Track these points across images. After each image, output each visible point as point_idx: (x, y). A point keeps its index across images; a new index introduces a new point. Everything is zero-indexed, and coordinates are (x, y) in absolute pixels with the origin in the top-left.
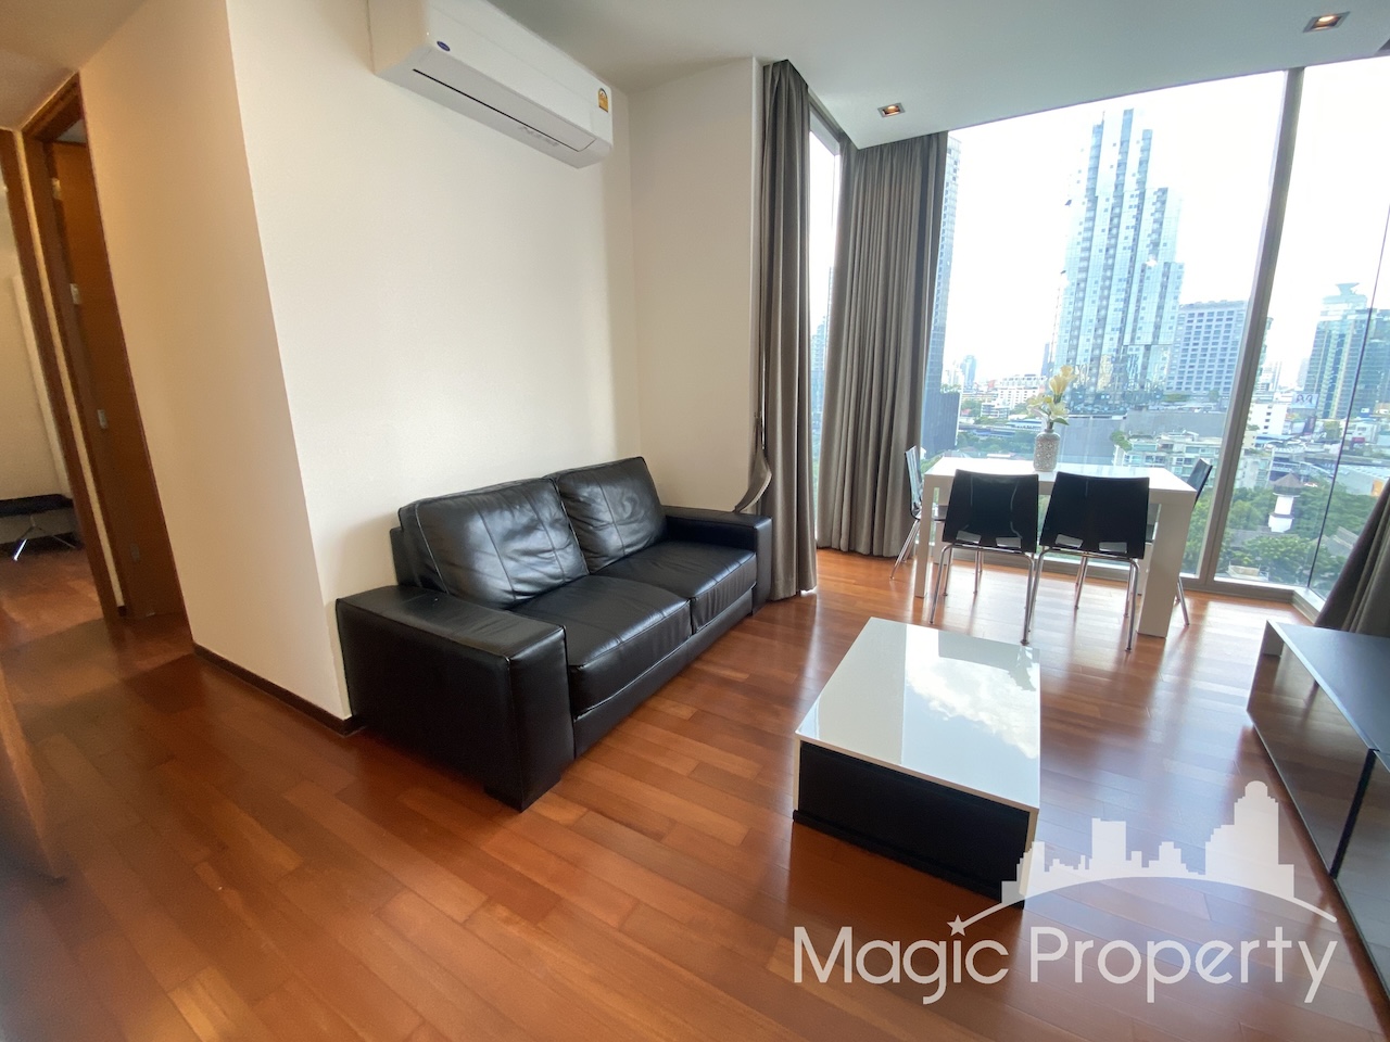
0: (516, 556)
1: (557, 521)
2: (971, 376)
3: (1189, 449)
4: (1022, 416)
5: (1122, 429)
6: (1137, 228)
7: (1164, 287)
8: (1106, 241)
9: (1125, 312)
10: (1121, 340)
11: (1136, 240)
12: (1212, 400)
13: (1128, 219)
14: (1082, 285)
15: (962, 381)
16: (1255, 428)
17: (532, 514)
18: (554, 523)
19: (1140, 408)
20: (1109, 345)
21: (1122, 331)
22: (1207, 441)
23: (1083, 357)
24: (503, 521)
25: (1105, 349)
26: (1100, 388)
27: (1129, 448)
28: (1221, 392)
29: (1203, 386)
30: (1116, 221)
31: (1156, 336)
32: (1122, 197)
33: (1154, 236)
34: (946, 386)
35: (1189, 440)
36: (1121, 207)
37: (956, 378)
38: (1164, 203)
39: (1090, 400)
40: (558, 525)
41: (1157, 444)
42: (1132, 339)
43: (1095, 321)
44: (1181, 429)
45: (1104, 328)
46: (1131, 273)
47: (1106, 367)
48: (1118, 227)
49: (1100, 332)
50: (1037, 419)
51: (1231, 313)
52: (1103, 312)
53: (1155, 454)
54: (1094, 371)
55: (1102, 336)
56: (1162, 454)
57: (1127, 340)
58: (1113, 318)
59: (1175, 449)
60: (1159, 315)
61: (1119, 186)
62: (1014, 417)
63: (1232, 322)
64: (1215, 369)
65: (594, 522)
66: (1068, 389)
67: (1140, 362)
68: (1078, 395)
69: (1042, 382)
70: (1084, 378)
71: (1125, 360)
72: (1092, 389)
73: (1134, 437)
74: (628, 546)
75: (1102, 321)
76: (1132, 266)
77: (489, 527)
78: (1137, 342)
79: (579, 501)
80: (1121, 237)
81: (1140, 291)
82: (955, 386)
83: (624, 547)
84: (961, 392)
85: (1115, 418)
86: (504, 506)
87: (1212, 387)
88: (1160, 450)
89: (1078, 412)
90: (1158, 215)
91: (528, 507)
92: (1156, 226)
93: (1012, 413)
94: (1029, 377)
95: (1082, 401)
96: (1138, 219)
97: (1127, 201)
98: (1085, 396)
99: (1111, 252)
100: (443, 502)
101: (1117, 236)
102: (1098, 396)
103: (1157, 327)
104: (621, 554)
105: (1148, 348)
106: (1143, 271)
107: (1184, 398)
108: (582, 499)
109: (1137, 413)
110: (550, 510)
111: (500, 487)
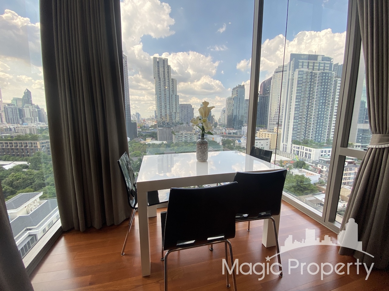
2: (139, 118)
3: (186, 134)
4: (152, 128)
5: (173, 131)
6: (169, 86)
7: (176, 100)
9: (170, 105)
10: (170, 111)
11: (169, 89)
12: (187, 124)
14: (160, 98)
15: (136, 119)
16: (195, 129)
19: (176, 126)
20: (168, 112)
21: (170, 109)
22: (188, 132)
23: (163, 114)
26: (168, 121)
27: (175, 135)
29: (185, 121)
31: (176, 111)
32: (165, 79)
33: (172, 89)
34: (132, 121)
35: (185, 132)
36: (165, 81)
38: (173, 82)
39: (166, 124)
41: (180, 133)
42: (172, 111)
43: (164, 106)
44: (183, 130)
46: (169, 96)
47: (168, 117)
48: (165, 85)
49: (166, 109)
50: (156, 129)
52: (166, 104)
53: (180, 136)
54: (166, 118)
57: (171, 111)
58: (168, 106)
59: (183, 134)
60: (176, 106)
61: (164, 76)
63: (188, 108)
64: (187, 118)
66: (161, 122)
67: (174, 116)
68: (164, 123)
69: (156, 120)
70: (164, 119)
71: (171, 115)
72: (166, 122)
73: (176, 132)
75: (166, 106)
81: (172, 100)
82: (135, 121)
84: (137, 122)
85: (172, 128)
87: (187, 121)
89: (164, 127)
90: (172, 84)
92: (173, 87)
93: (150, 127)
94: (153, 119)
96: (169, 84)
99: (165, 91)
101: (165, 88)
102: (168, 123)
103: (176, 109)
105: (175, 113)
106: (172, 96)
107: (182, 124)
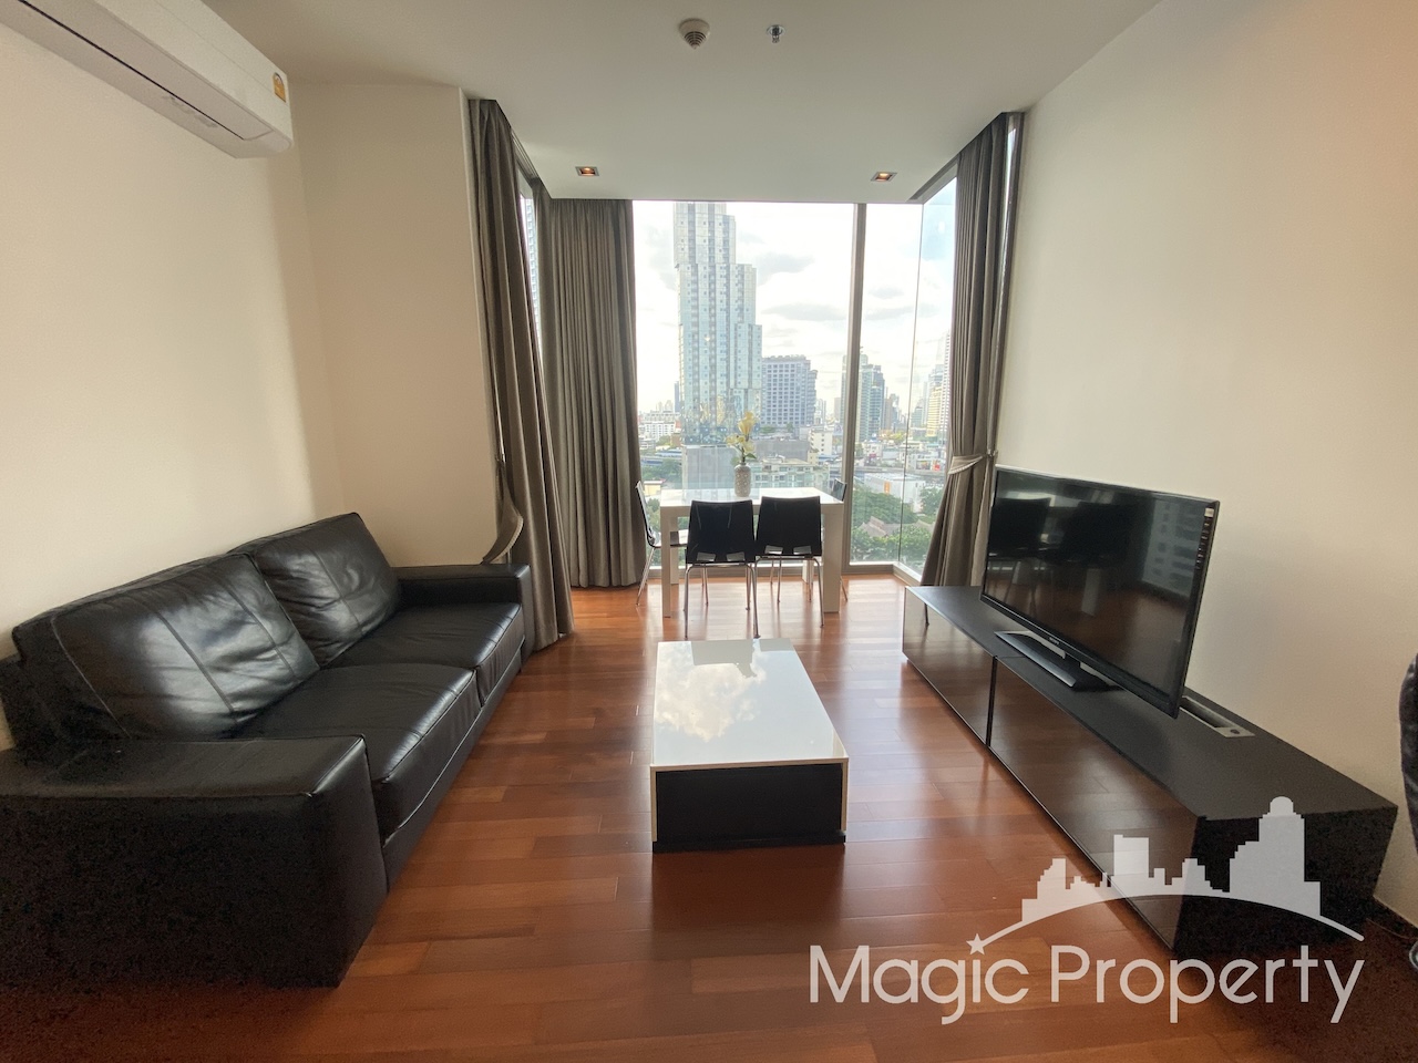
3: (782, 469)
4: (666, 447)
6: (728, 294)
7: (750, 343)
8: (708, 303)
9: (728, 361)
10: (728, 383)
11: (728, 304)
12: (789, 431)
13: (720, 287)
14: (696, 337)
16: (816, 451)
20: (721, 388)
21: (728, 376)
22: (791, 462)
23: (704, 397)
25: (718, 390)
26: (719, 423)
28: (794, 425)
29: (783, 421)
30: (713, 286)
31: (750, 381)
32: (714, 267)
33: (739, 303)
35: (780, 462)
36: (715, 275)
38: (743, 276)
39: (713, 432)
41: (761, 465)
42: (735, 384)
43: (709, 368)
44: (774, 454)
45: (715, 374)
46: (728, 329)
47: (720, 405)
48: (715, 291)
49: (713, 376)
50: (678, 450)
51: (793, 366)
52: (713, 361)
53: (761, 474)
54: (713, 408)
55: (715, 381)
56: (766, 474)
57: (732, 384)
58: (721, 366)
59: (773, 469)
60: (750, 366)
61: (711, 258)
62: (660, 448)
63: (795, 373)
64: (789, 408)
66: (697, 424)
67: (742, 402)
68: (705, 428)
69: (677, 418)
70: (707, 415)
71: (732, 400)
72: (714, 423)
75: (713, 367)
76: (728, 325)
78: (739, 386)
80: (718, 299)
81: (736, 345)
87: (788, 421)
88: (763, 471)
89: (706, 443)
90: (740, 286)
92: (740, 295)
93: (659, 444)
94: (667, 413)
95: (707, 433)
96: (727, 285)
97: (719, 272)
98: (710, 430)
99: (713, 311)
101: (715, 299)
102: (718, 429)
103: (750, 375)
105: (746, 391)
106: (736, 329)
107: (772, 430)
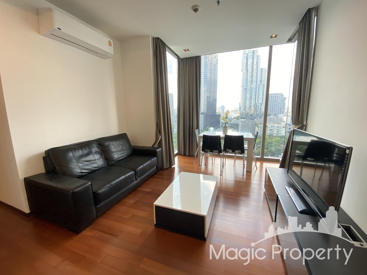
0: (82, 162)
1: (97, 152)
2: (223, 110)
3: (271, 127)
4: (235, 120)
5: (257, 122)
6: (257, 77)
8: (251, 80)
9: (256, 96)
10: (255, 102)
11: (257, 79)
12: (275, 116)
13: (255, 74)
14: (246, 89)
15: (221, 112)
16: (284, 122)
17: (88, 150)
18: (96, 153)
19: (261, 118)
20: (253, 104)
21: (255, 100)
22: (275, 125)
23: (247, 106)
24: (80, 153)
26: (252, 113)
27: (258, 127)
28: (277, 114)
29: (273, 112)
30: (252, 75)
31: (262, 101)
32: (253, 70)
33: (261, 79)
34: (217, 113)
35: (271, 125)
36: (253, 72)
37: (220, 111)
38: (262, 71)
39: (250, 116)
40: (97, 153)
43: (249, 98)
44: (269, 122)
45: (251, 99)
46: (256, 87)
47: (253, 108)
50: (238, 121)
51: (278, 96)
54: (250, 109)
55: (251, 101)
57: (256, 102)
58: (253, 97)
59: (268, 127)
60: (263, 97)
61: (252, 67)
62: (233, 120)
63: (278, 98)
64: (275, 109)
65: (110, 152)
66: (245, 113)
67: (260, 107)
68: (247, 114)
69: (239, 112)
70: (248, 111)
71: (256, 107)
72: (250, 113)
73: (260, 124)
74: (120, 158)
75: (251, 97)
76: (256, 85)
77: (74, 155)
78: (259, 102)
79: (105, 146)
80: (254, 78)
81: (258, 91)
82: (219, 113)
83: (119, 158)
84: (221, 114)
85: (255, 120)
86: (80, 148)
87: (275, 113)
89: (247, 119)
90: (261, 74)
91: (88, 148)
92: (261, 76)
93: (233, 119)
94: (236, 110)
95: (248, 116)
96: (257, 74)
97: (254, 71)
99: (252, 82)
100: (60, 148)
102: (251, 115)
103: (263, 99)
104: (118, 160)
105: (261, 104)
106: (259, 86)
108: (105, 145)
109: (260, 119)
110: (95, 149)
111: (79, 143)
